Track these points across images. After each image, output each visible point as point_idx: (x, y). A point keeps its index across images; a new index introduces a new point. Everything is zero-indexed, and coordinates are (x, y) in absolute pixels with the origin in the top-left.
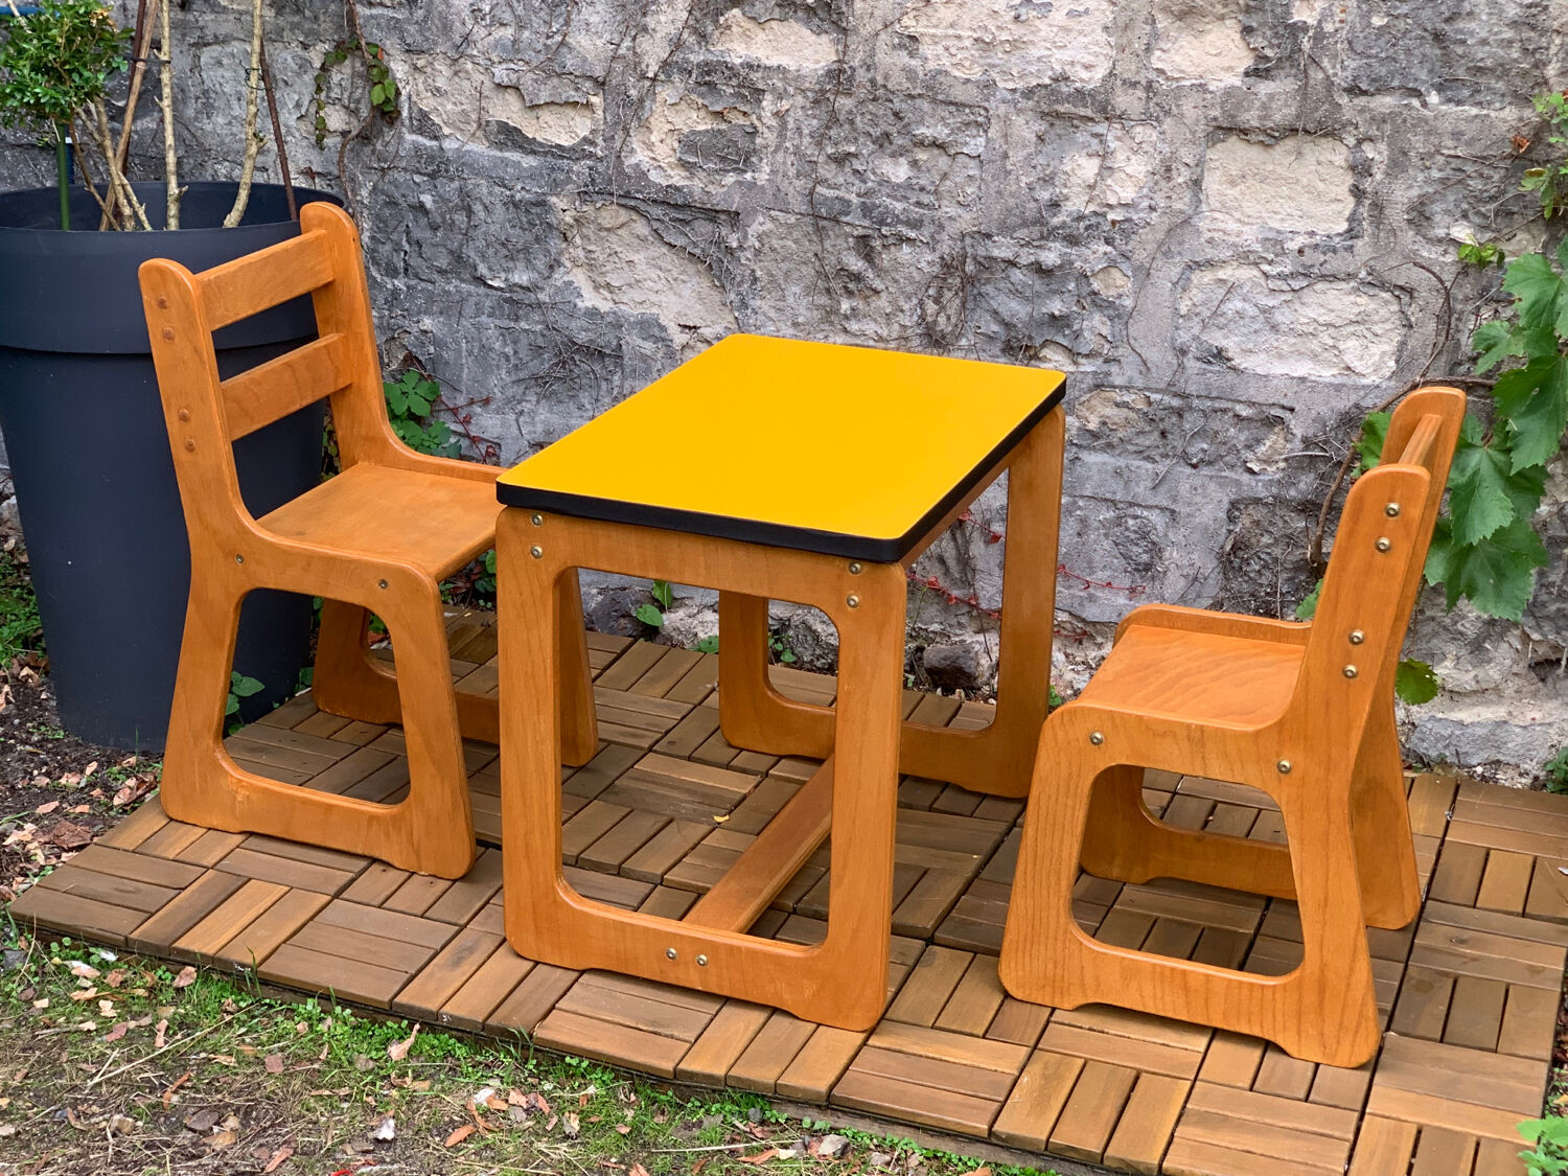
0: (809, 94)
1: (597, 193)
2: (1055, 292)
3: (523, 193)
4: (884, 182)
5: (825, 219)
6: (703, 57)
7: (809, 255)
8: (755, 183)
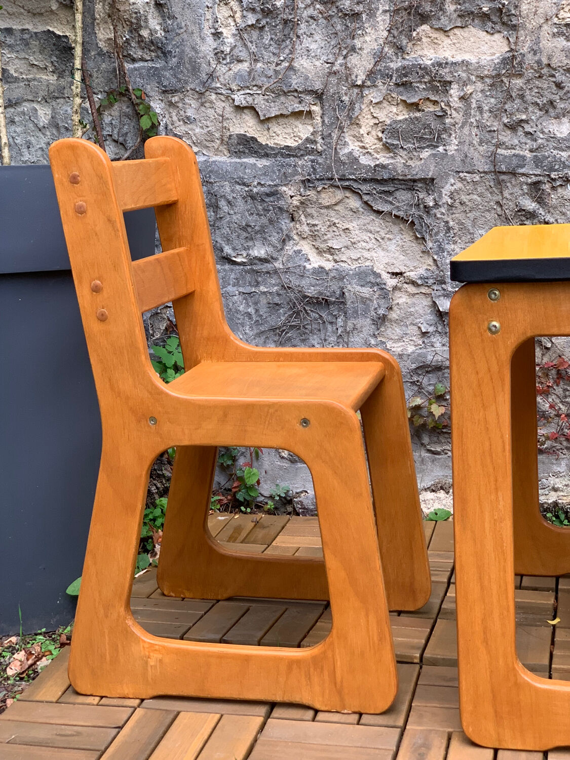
0: (487, 79)
1: (318, 180)
3: (259, 188)
4: (552, 138)
5: (504, 173)
6: (400, 64)
7: (492, 204)
8: (447, 154)
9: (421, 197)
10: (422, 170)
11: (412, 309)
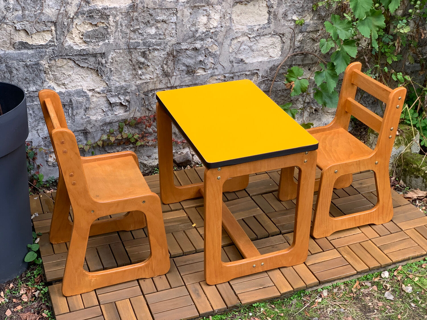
0: (124, 14)
1: (56, 56)
2: (199, 54)
3: (30, 62)
4: (149, 34)
5: (132, 49)
6: (88, 9)
7: (127, 60)
8: (109, 43)
9: (100, 60)
10: (100, 50)
11: (99, 103)
